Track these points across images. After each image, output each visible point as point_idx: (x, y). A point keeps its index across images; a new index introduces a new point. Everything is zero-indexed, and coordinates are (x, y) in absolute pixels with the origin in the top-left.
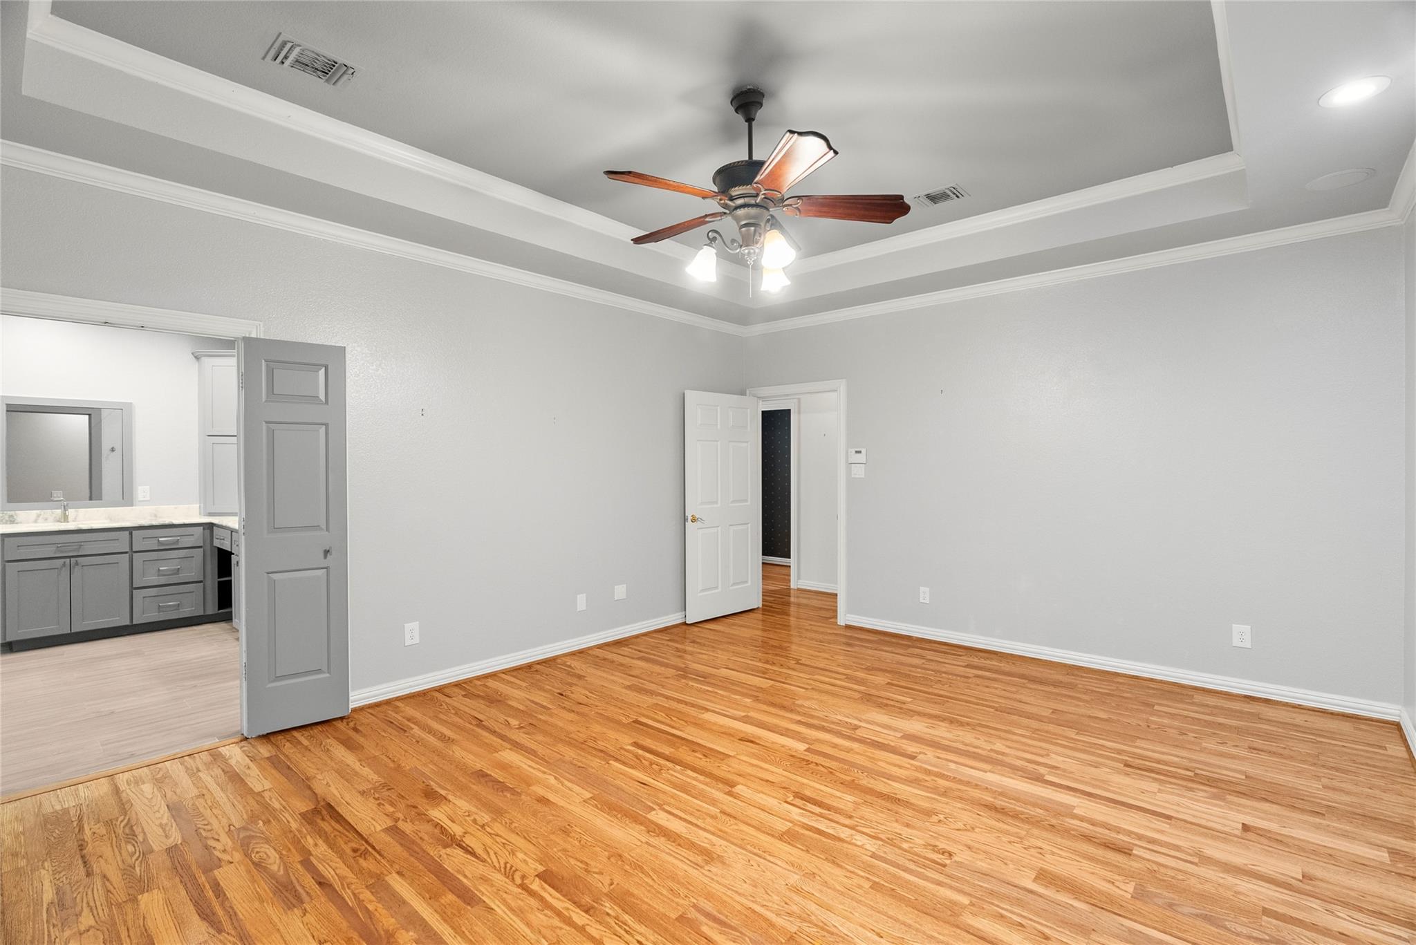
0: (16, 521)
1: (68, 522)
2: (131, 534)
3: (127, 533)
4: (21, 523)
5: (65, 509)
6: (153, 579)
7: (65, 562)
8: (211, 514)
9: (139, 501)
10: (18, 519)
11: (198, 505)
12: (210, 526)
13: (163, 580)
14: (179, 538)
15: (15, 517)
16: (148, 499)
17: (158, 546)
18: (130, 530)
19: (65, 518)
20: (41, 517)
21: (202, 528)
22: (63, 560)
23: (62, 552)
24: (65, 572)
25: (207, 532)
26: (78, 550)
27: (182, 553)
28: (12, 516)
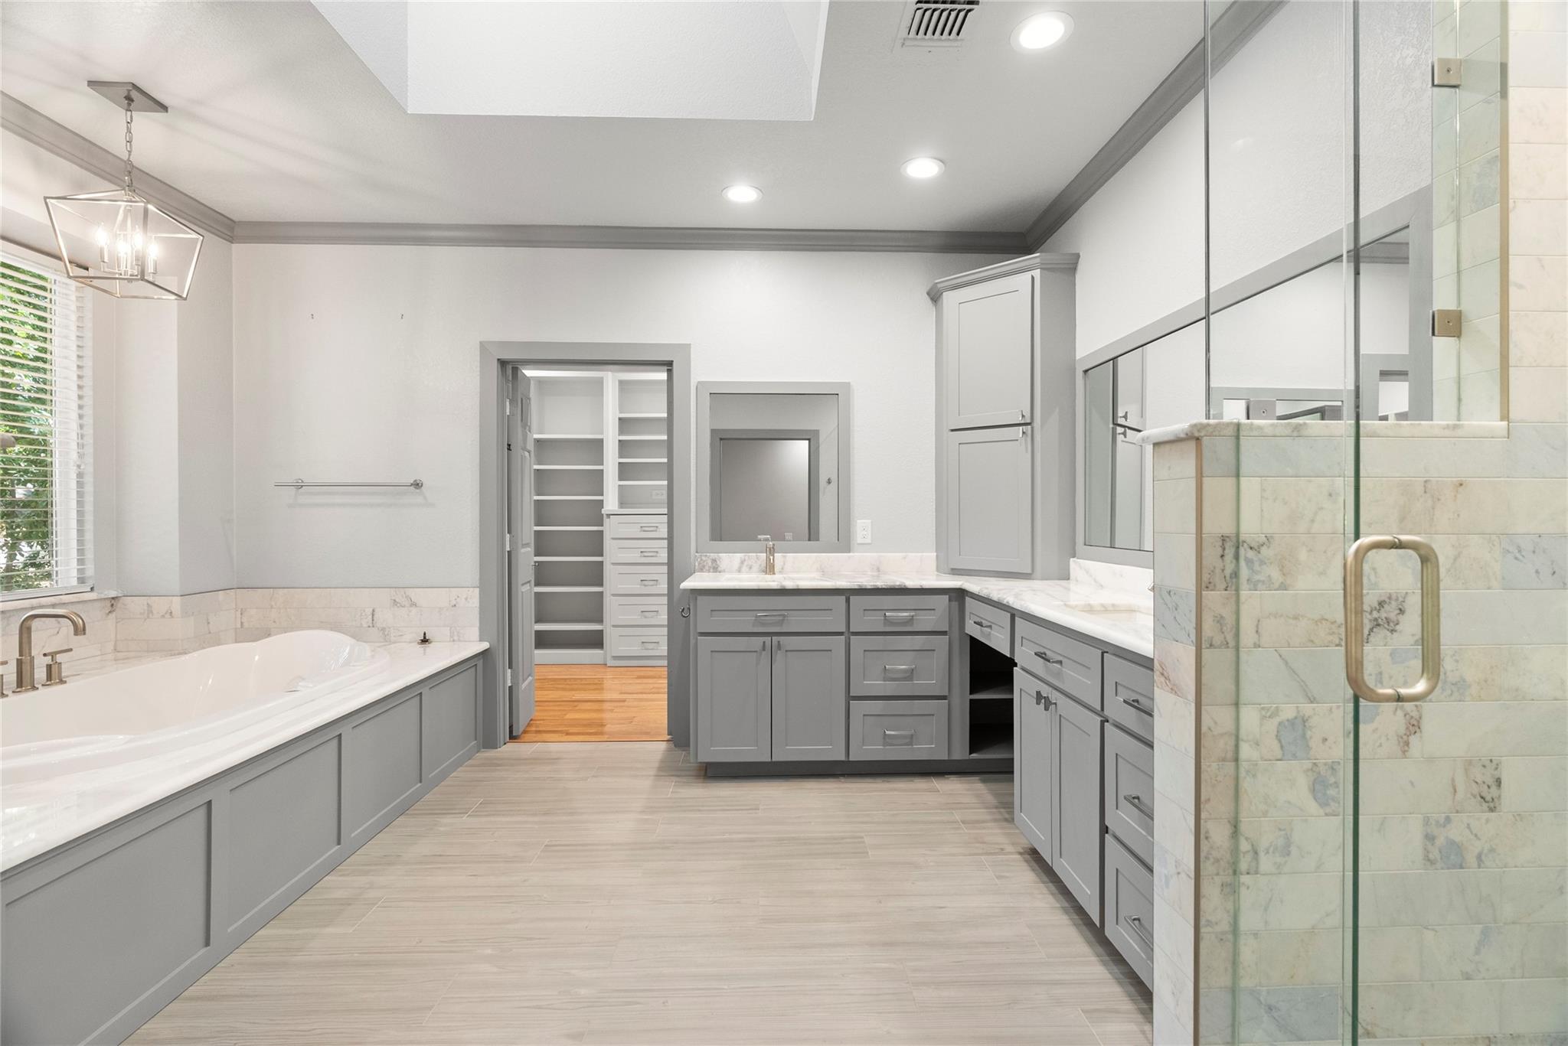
0: (719, 569)
1: (774, 574)
2: (848, 601)
3: (843, 598)
4: (724, 571)
5: (772, 551)
6: (875, 685)
7: (764, 642)
8: (956, 572)
9: (859, 544)
10: (722, 566)
11: (935, 554)
12: (959, 595)
13: (890, 688)
14: (913, 613)
15: (718, 562)
16: (868, 541)
17: (885, 625)
18: (847, 594)
19: (770, 569)
20: (746, 563)
21: (946, 597)
22: (762, 639)
23: (763, 624)
24: (766, 655)
25: (955, 604)
26: (781, 623)
27: (919, 641)
28: (714, 561)
